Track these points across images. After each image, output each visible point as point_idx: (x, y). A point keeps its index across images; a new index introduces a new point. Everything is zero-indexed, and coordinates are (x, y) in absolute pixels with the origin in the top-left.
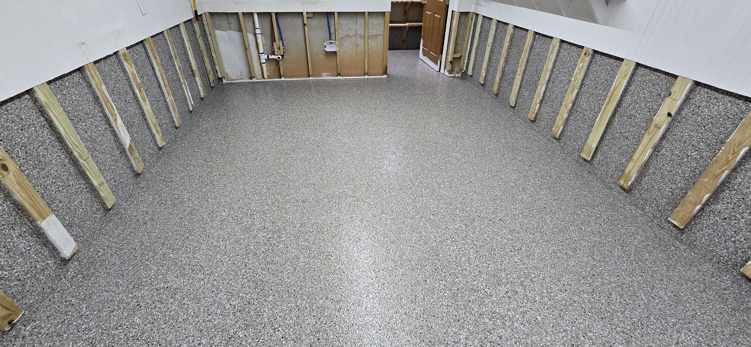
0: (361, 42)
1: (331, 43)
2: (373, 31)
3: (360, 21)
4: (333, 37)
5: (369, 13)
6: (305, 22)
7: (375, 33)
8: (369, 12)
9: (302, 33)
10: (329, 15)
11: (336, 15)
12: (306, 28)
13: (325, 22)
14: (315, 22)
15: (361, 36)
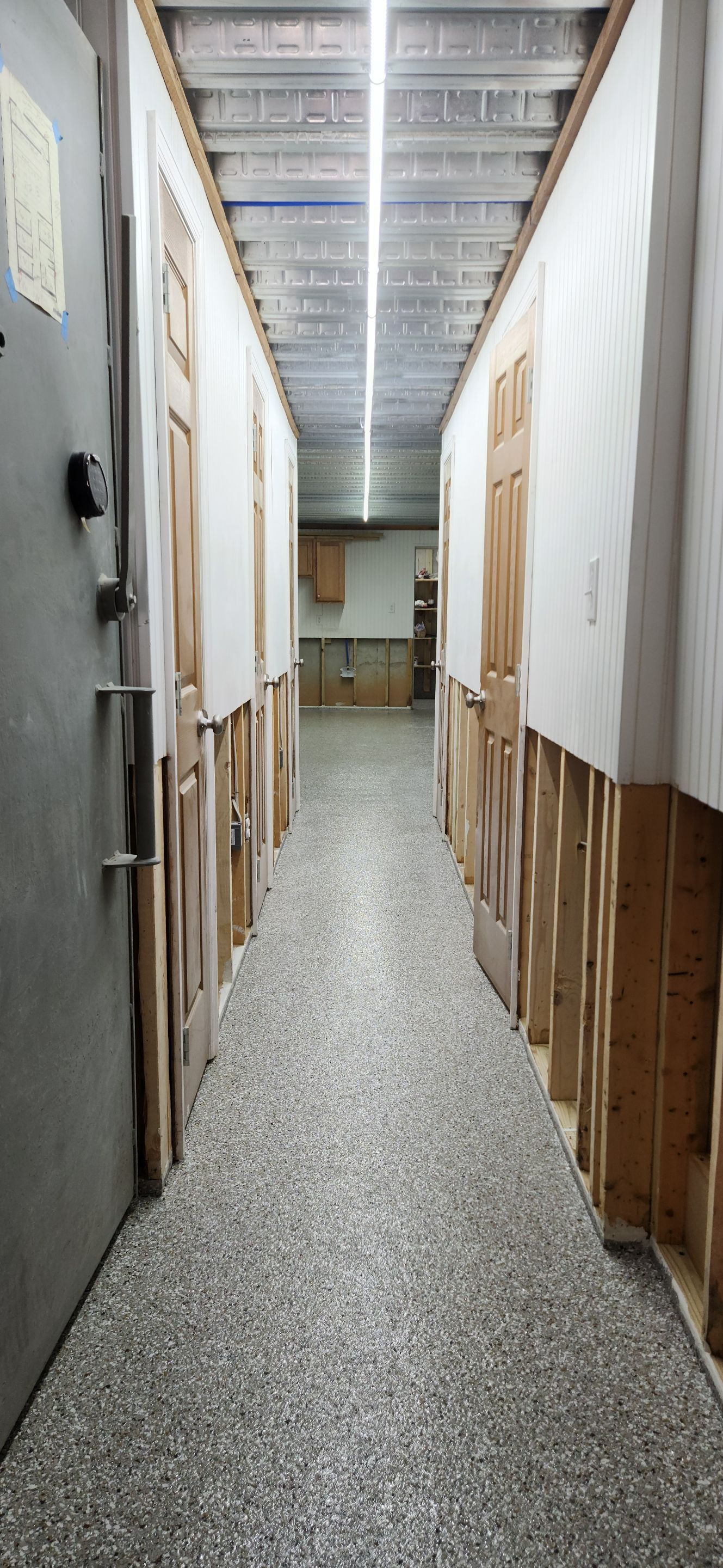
0: (382, 670)
1: (348, 669)
2: (395, 659)
3: (382, 648)
4: (351, 663)
5: (392, 641)
6: (323, 647)
7: (397, 661)
8: (390, 639)
9: (318, 659)
10: (348, 641)
11: (355, 642)
12: (323, 654)
13: (343, 648)
14: (333, 648)
15: (382, 664)
